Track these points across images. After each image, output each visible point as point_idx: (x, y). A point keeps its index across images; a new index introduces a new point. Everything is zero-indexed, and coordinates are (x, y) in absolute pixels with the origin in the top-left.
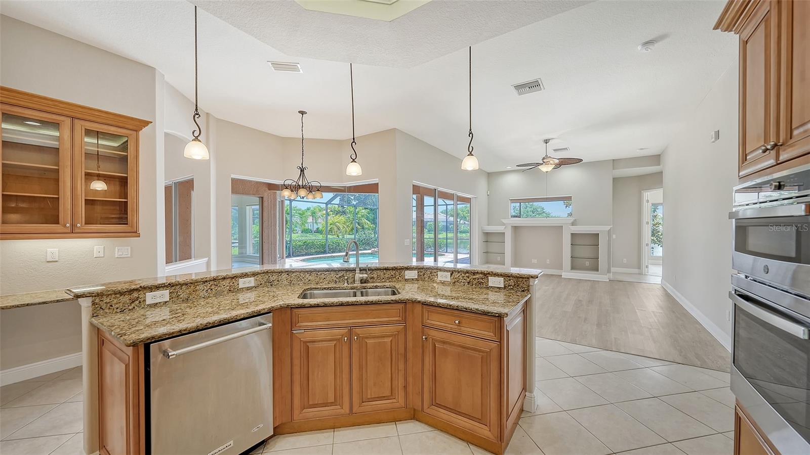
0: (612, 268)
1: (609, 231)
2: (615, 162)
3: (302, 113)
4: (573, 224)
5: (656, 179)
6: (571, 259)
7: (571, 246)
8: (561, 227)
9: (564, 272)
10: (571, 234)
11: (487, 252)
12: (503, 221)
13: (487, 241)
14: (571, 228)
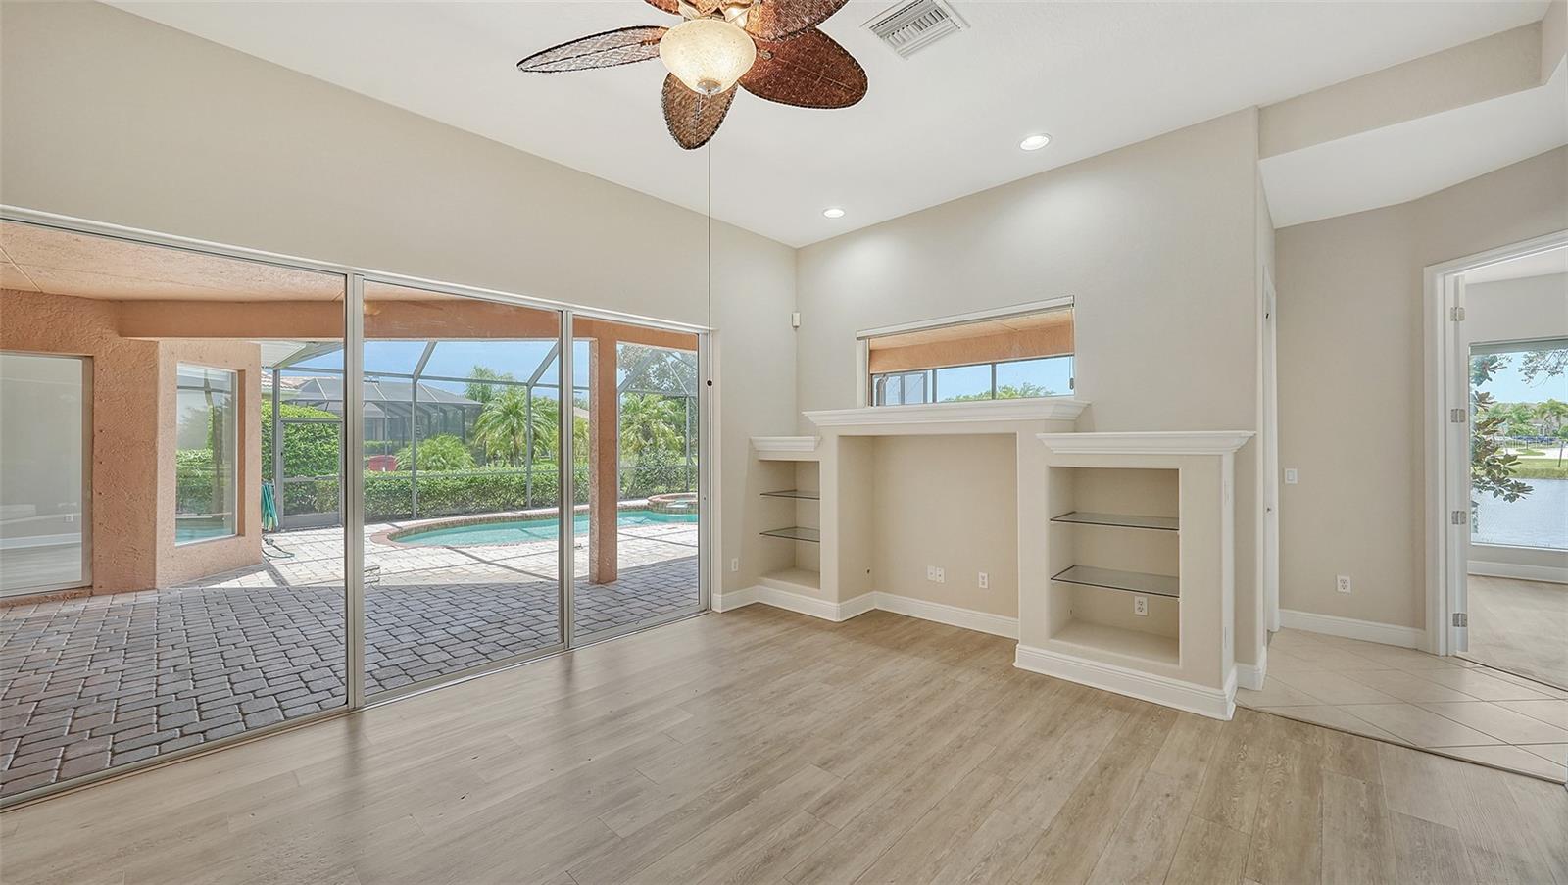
2: (1271, 119)
6: (1053, 584)
7: (1055, 525)
8: (1011, 438)
9: (1022, 644)
10: (1051, 467)
11: (791, 531)
12: (811, 419)
13: (793, 492)
14: (1047, 443)
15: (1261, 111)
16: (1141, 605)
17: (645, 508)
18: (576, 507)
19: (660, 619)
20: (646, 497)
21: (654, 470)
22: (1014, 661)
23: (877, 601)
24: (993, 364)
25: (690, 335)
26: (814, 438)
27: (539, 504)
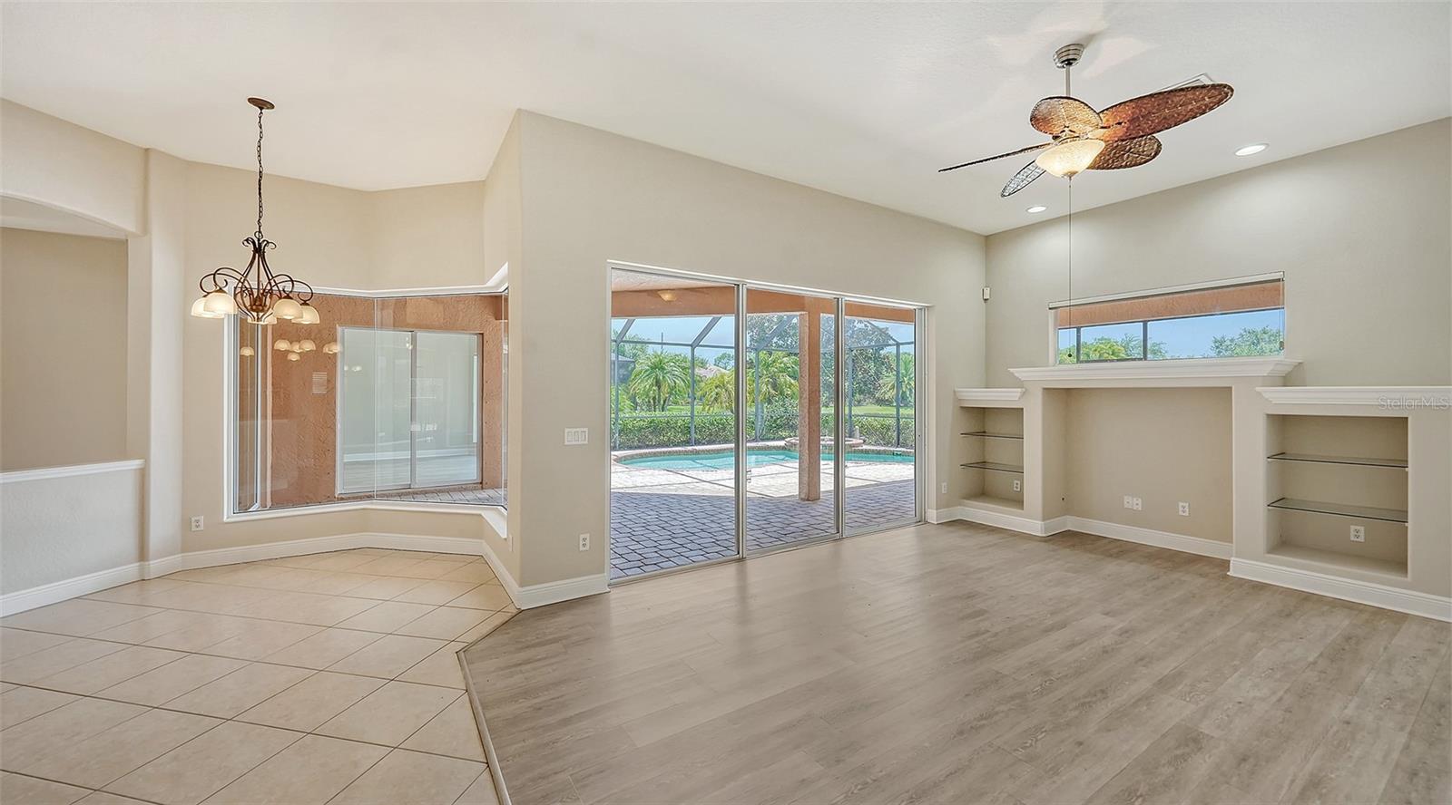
3: (261, 104)
4: (1287, 378)
6: (1269, 510)
7: (1271, 462)
8: (1226, 391)
9: (1236, 557)
10: (1268, 415)
11: (982, 465)
12: (1016, 375)
13: (983, 433)
14: (1266, 396)
16: (1357, 532)
17: (783, 448)
18: (748, 444)
19: (891, 525)
20: (783, 439)
21: (782, 417)
22: (1229, 571)
23: (1071, 523)
24: (1145, 323)
25: (911, 310)
26: (1019, 390)
27: (698, 443)
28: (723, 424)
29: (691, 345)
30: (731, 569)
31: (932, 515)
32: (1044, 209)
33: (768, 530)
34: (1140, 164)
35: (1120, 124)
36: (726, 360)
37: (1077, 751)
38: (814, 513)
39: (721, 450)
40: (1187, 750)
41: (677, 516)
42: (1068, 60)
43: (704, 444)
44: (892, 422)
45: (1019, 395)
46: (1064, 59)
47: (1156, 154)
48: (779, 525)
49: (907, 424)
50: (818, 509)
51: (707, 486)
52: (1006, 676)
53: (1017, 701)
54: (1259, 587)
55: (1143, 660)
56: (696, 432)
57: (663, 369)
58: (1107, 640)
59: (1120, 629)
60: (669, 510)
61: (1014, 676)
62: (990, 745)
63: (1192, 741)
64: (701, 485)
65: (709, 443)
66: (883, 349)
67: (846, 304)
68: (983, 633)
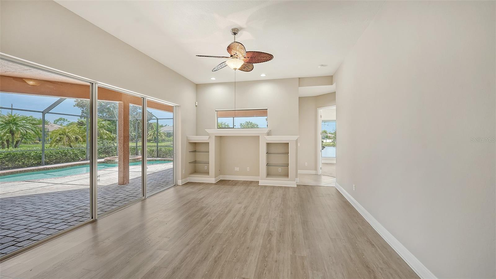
0: (298, 170)
1: (297, 141)
2: (301, 81)
4: (269, 134)
5: (329, 98)
8: (258, 137)
9: (261, 180)
10: (267, 143)
11: (195, 162)
12: (207, 131)
13: (195, 151)
14: (266, 138)
15: (299, 78)
16: (280, 169)
17: (103, 162)
19: (164, 189)
20: (103, 158)
22: (259, 184)
23: (222, 177)
24: (233, 118)
25: (171, 106)
26: (208, 136)
27: (47, 163)
28: (65, 153)
29: (42, 112)
30: (89, 228)
31: (180, 182)
32: (215, 79)
33: (105, 202)
34: (248, 71)
35: (248, 57)
36: (62, 121)
37: (248, 251)
38: (127, 190)
39: (64, 166)
40: (270, 237)
41: (40, 207)
42: (235, 33)
43: (52, 164)
44: (155, 148)
45: (208, 138)
46: (234, 32)
47: (252, 70)
48: (111, 198)
49: (161, 149)
50: (129, 187)
51: (60, 186)
52: (221, 234)
53: (228, 241)
54: (265, 187)
55: (252, 215)
56: (45, 158)
57: (16, 124)
58: (242, 211)
59: (244, 207)
60: (33, 204)
61: (224, 233)
62: (226, 261)
63: (270, 234)
64: (55, 186)
65: (55, 163)
66: (150, 120)
67: (147, 101)
68: (210, 221)
